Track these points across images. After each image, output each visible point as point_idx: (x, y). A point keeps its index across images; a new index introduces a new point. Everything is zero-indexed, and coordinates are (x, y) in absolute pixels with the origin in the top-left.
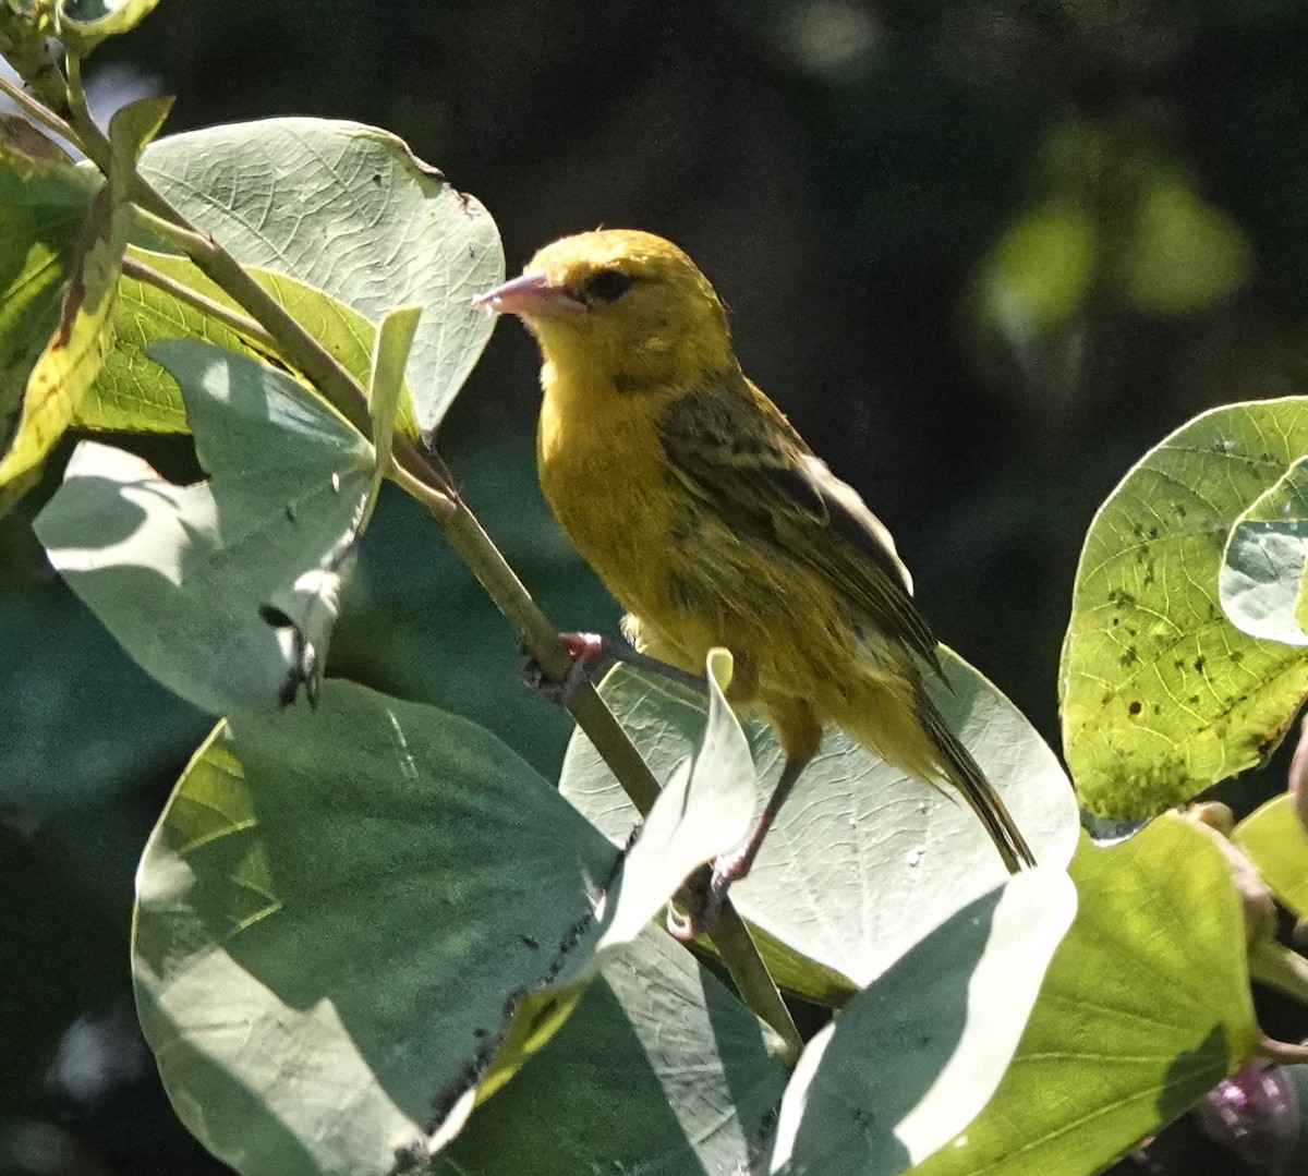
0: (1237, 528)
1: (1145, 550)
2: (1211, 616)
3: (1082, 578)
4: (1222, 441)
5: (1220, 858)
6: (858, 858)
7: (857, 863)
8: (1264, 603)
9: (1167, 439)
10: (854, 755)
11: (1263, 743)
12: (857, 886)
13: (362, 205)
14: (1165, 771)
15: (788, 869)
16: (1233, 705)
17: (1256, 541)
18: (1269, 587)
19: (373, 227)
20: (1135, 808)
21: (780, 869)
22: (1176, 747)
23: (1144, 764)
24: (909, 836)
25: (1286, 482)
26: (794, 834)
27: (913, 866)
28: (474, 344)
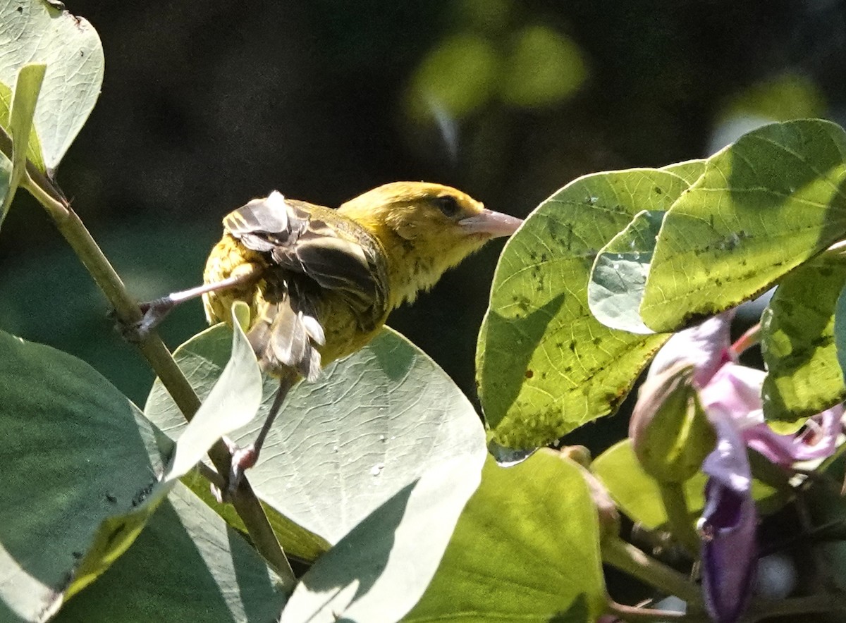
0: (600, 257)
1: (538, 268)
2: (581, 313)
3: (496, 286)
4: (589, 197)
5: (583, 482)
6: (339, 471)
7: (338, 474)
8: (618, 307)
9: (553, 195)
10: (337, 405)
11: (613, 399)
12: (338, 489)
13: (10, 26)
14: (547, 416)
15: (292, 479)
16: (594, 374)
17: (612, 266)
18: (621, 296)
19: (17, 40)
20: (527, 441)
21: (286, 479)
22: (555, 401)
23: (534, 412)
24: (374, 457)
25: (632, 227)
26: (296, 457)
27: (375, 476)
28: (83, 112)
